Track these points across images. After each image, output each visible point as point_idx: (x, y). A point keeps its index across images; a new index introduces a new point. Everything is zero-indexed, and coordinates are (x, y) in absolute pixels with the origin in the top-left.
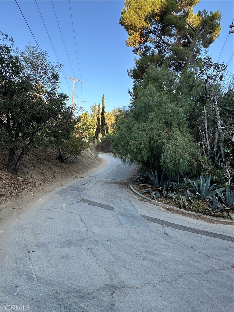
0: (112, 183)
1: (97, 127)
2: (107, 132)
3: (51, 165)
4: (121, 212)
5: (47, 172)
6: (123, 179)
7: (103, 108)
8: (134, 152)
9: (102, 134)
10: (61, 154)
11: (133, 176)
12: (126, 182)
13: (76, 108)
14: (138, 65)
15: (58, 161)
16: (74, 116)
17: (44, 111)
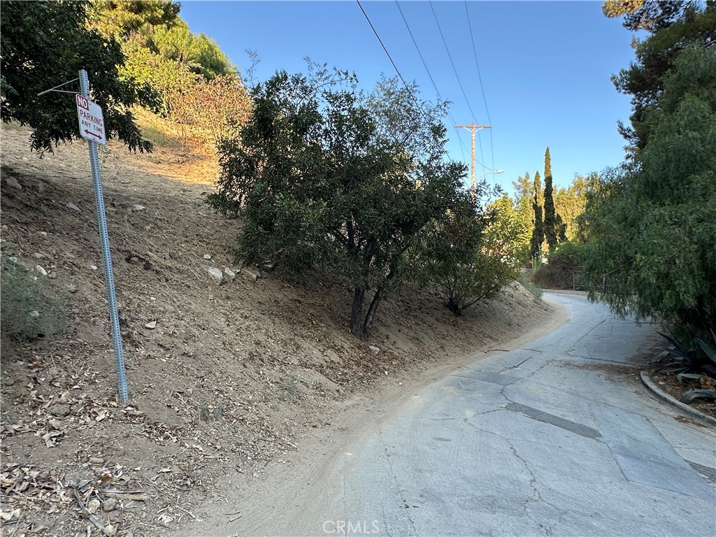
0: (586, 366)
1: (533, 228)
2: (563, 237)
3: (433, 320)
4: (623, 447)
5: (425, 336)
6: (619, 359)
7: (549, 180)
8: (650, 284)
9: (548, 245)
10: (454, 296)
11: (650, 352)
12: (630, 366)
13: (484, 190)
14: (643, 55)
15: (447, 311)
16: (481, 208)
17: (417, 206)
